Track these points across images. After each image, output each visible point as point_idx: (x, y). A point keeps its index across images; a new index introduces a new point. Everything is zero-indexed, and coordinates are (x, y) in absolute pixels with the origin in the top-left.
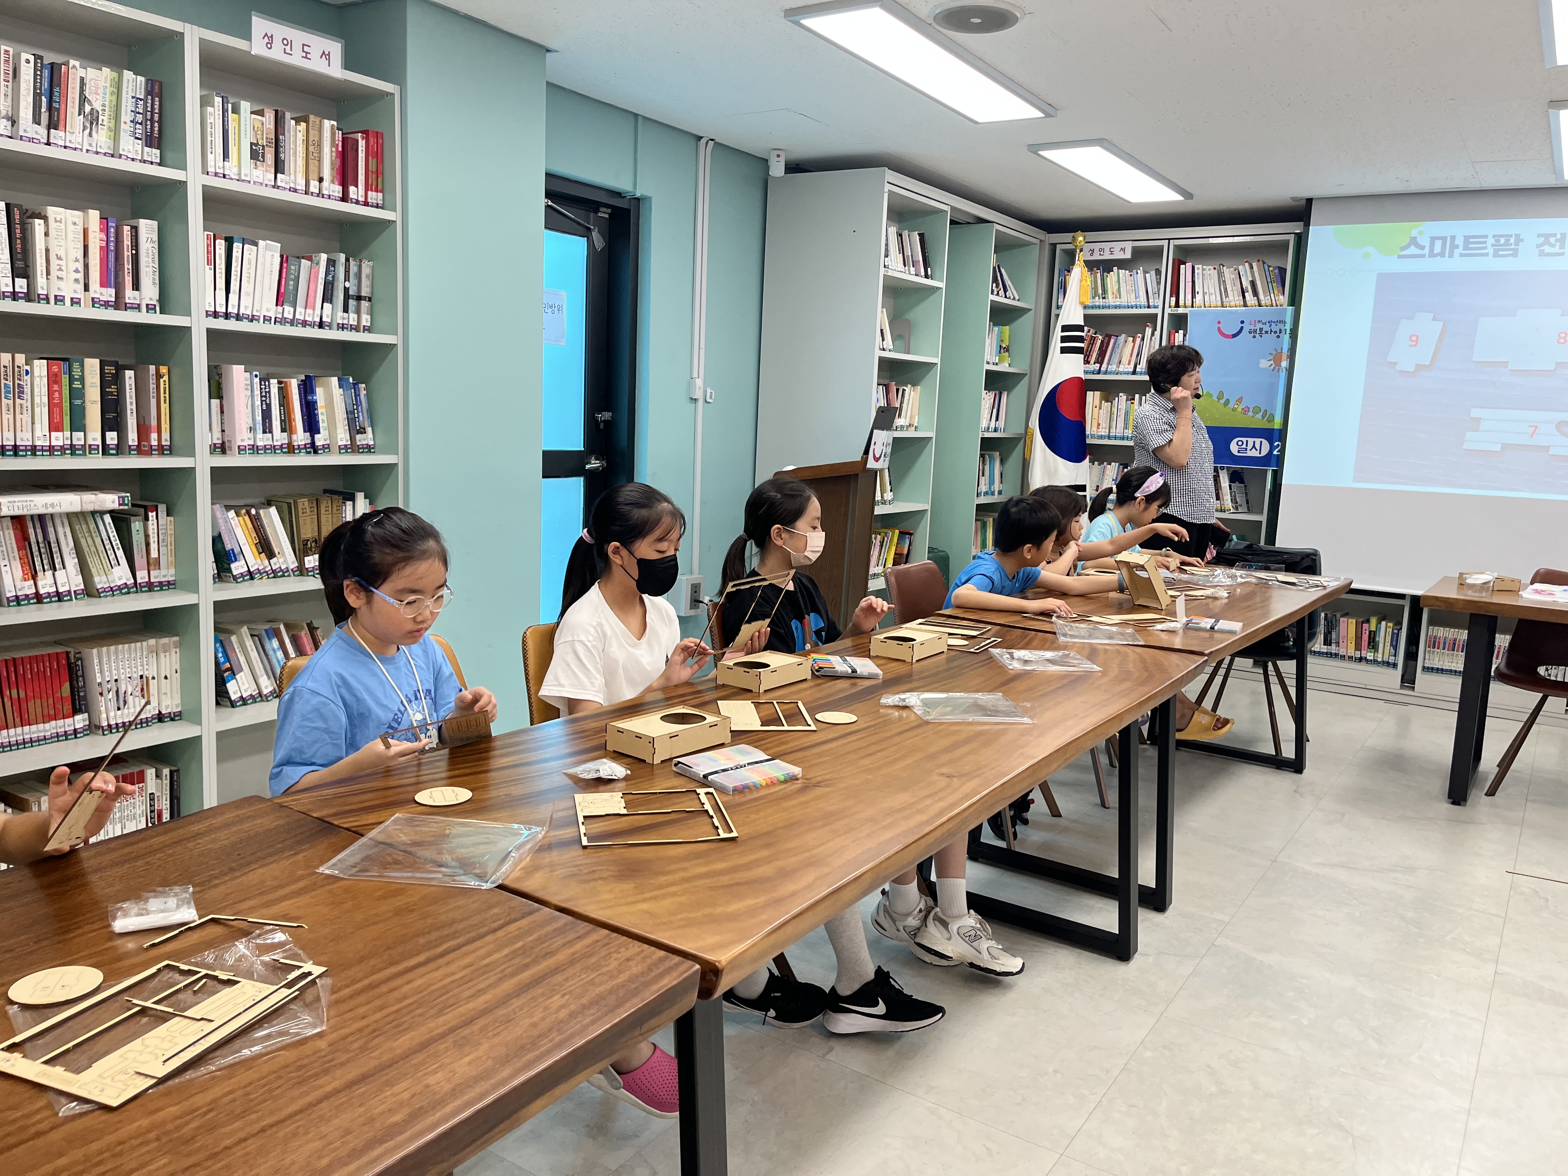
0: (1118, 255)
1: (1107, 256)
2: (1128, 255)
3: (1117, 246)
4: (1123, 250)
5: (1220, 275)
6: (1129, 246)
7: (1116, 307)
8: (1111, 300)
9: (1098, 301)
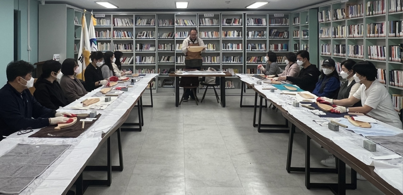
0: (102, 16)
1: (100, 17)
2: (104, 16)
3: (102, 15)
4: (103, 15)
5: (122, 20)
6: (104, 15)
7: (102, 26)
8: (102, 25)
9: (99, 25)
